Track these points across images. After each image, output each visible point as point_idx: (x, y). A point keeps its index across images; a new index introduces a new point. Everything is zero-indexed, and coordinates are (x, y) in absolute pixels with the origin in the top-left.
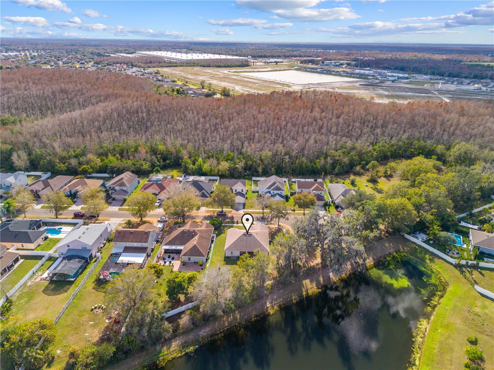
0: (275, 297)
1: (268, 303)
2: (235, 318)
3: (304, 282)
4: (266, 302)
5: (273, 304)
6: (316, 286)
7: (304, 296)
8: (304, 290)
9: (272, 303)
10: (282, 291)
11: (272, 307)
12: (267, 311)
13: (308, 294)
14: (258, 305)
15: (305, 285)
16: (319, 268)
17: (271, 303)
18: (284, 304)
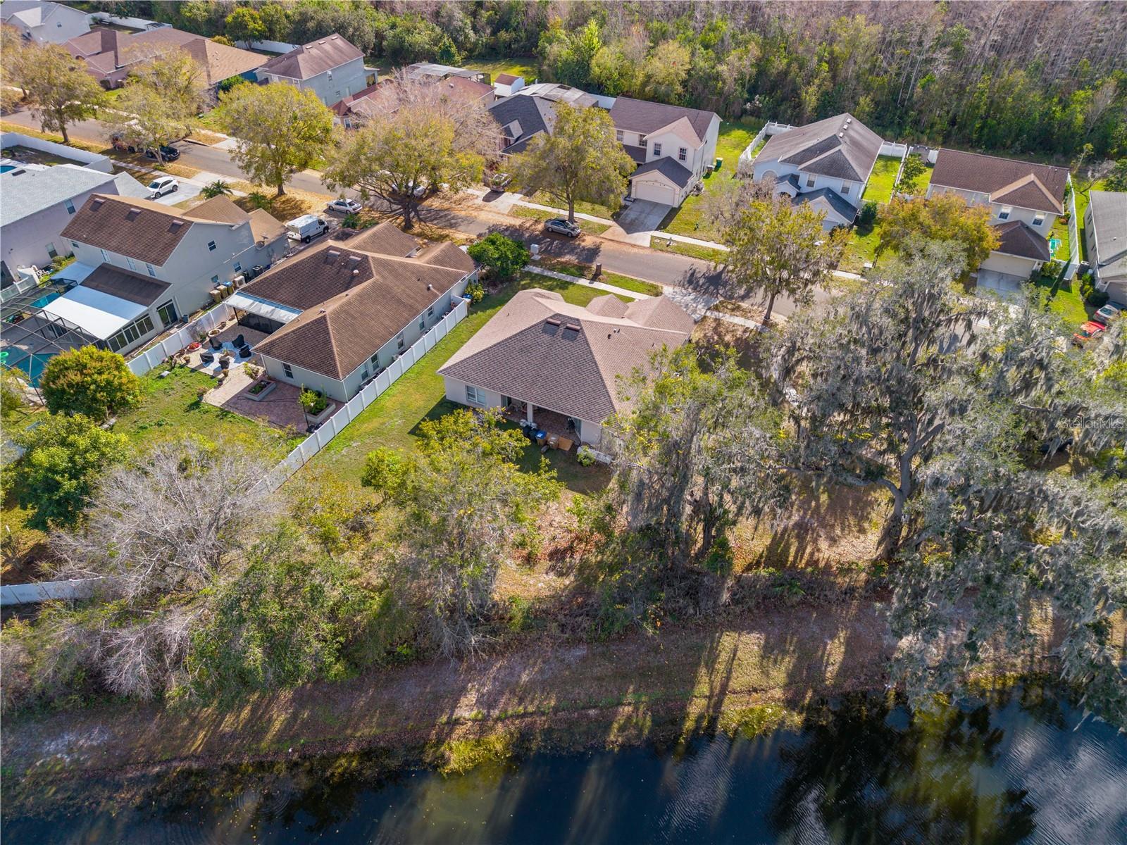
0: (525, 678)
1: (472, 697)
2: (256, 727)
3: (728, 640)
4: (463, 691)
5: (495, 713)
6: (787, 687)
7: (689, 725)
8: (703, 688)
9: (490, 706)
10: (581, 652)
11: (483, 726)
12: (440, 742)
13: (713, 721)
14: (411, 692)
15: (724, 656)
16: (850, 591)
17: (488, 702)
18: (548, 733)
